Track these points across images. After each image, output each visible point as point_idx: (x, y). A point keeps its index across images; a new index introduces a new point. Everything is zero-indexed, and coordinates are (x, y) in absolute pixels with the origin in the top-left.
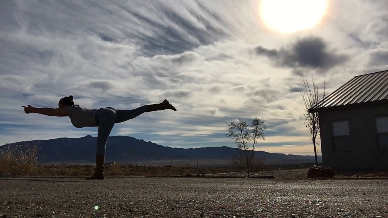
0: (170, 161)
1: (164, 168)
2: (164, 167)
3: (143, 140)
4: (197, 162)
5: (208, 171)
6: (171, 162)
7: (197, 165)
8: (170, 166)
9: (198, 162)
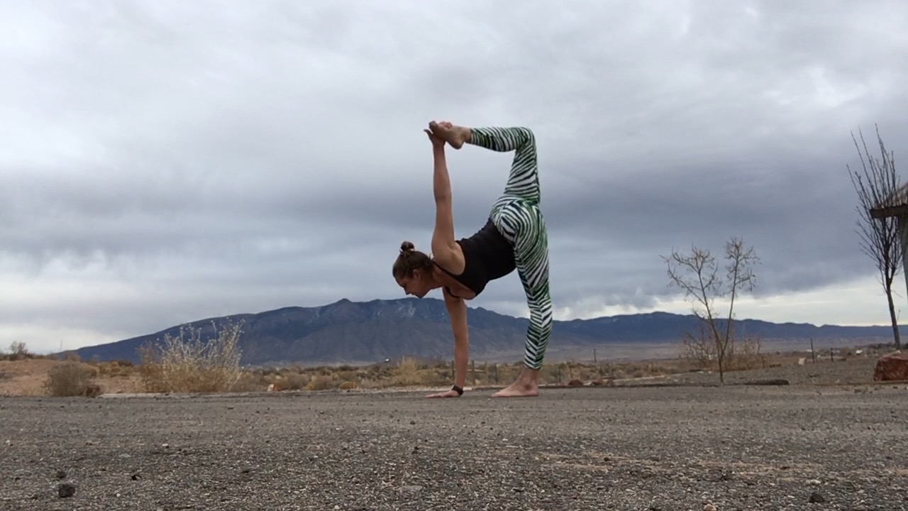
4: (595, 351)
5: (620, 371)
9: (597, 353)
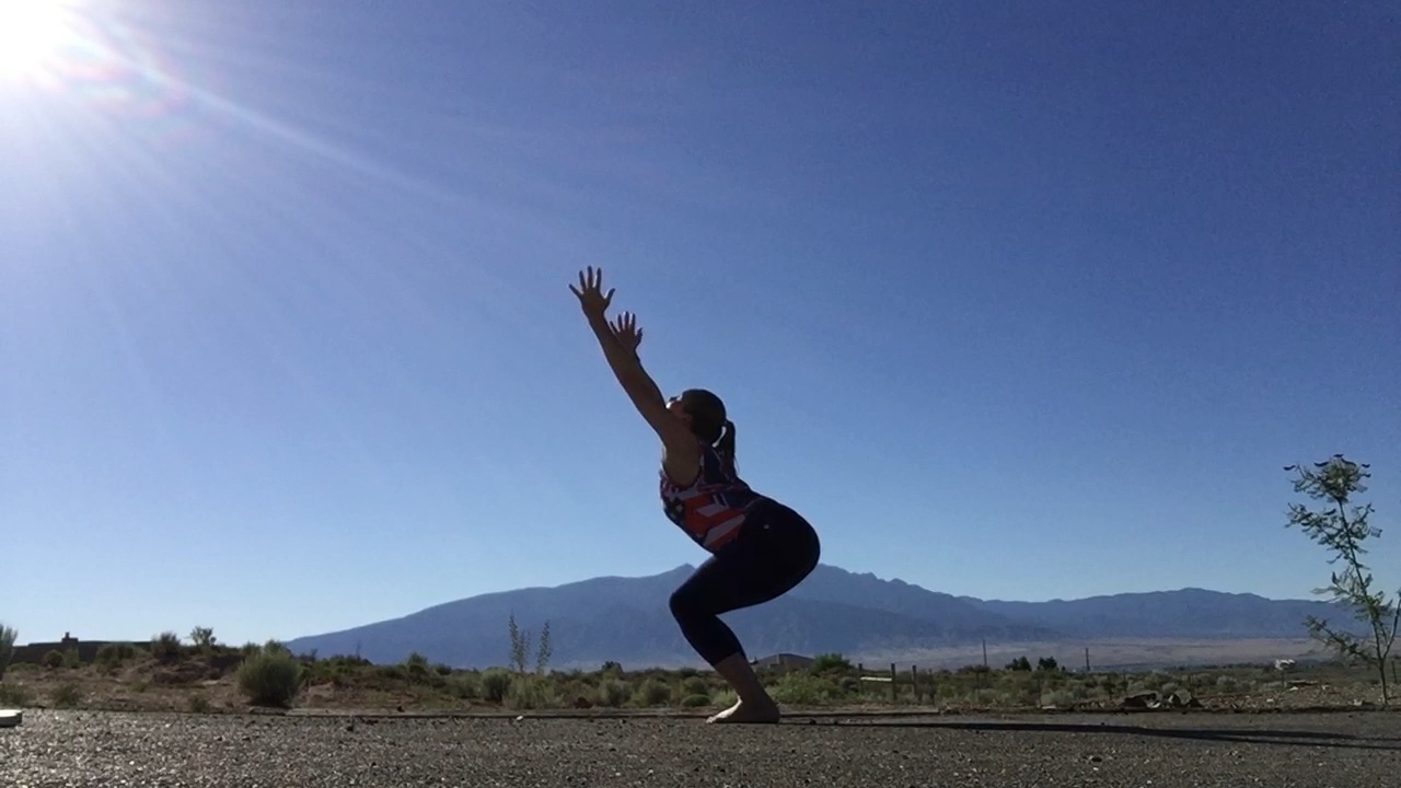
0: (981, 652)
1: (964, 677)
2: (960, 671)
3: (871, 576)
4: (1087, 650)
6: (985, 655)
7: (1085, 665)
8: (984, 670)
9: (1090, 653)
